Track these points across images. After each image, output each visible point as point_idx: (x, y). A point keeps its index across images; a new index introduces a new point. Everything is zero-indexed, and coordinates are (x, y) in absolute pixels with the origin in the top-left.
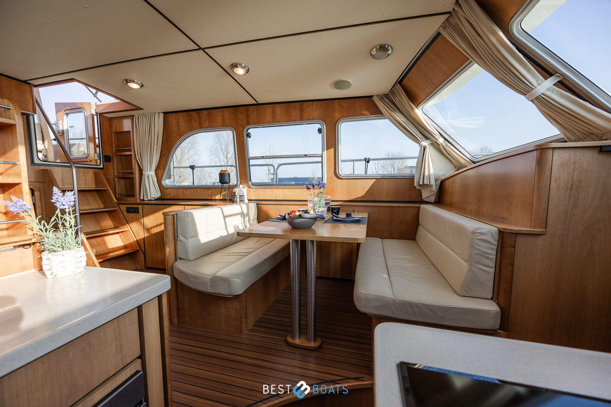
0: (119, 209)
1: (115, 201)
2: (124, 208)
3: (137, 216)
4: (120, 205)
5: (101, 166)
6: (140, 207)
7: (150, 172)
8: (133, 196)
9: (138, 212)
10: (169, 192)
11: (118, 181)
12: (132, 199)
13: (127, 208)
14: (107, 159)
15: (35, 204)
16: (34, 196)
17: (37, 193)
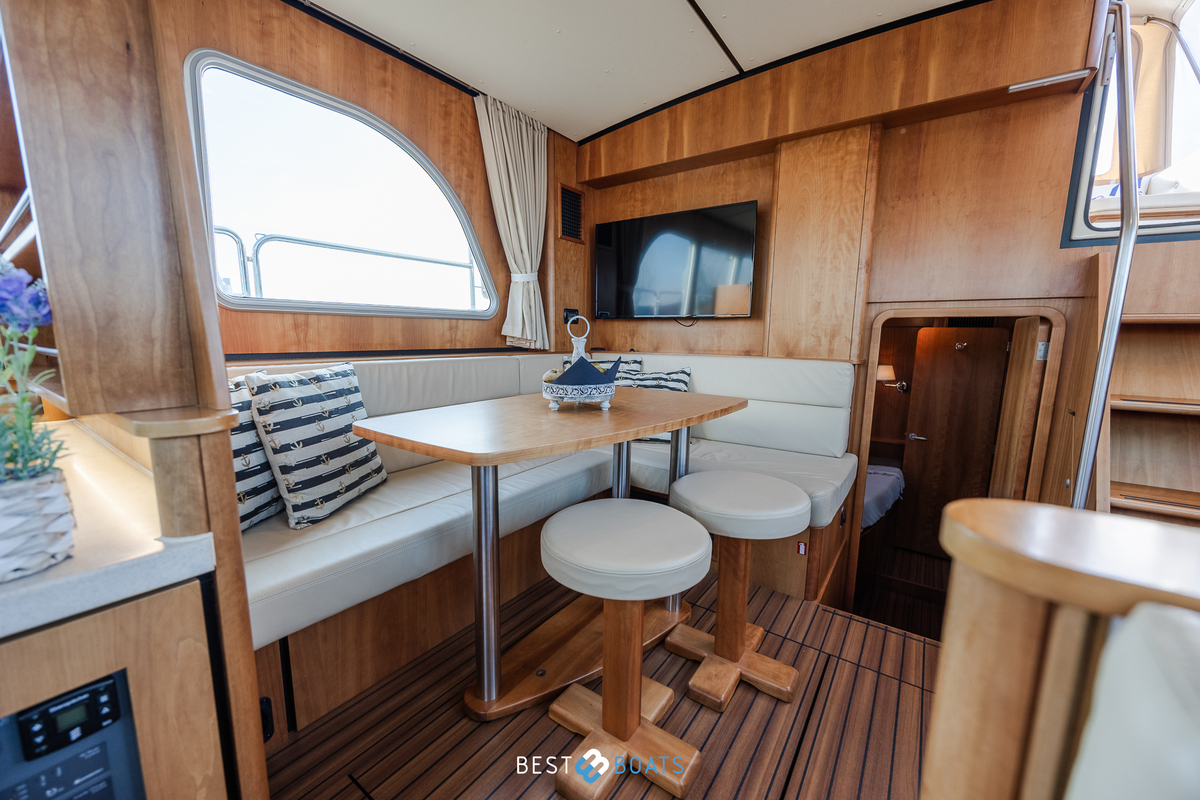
15: (1045, 362)
16: (1049, 340)
17: (1058, 333)
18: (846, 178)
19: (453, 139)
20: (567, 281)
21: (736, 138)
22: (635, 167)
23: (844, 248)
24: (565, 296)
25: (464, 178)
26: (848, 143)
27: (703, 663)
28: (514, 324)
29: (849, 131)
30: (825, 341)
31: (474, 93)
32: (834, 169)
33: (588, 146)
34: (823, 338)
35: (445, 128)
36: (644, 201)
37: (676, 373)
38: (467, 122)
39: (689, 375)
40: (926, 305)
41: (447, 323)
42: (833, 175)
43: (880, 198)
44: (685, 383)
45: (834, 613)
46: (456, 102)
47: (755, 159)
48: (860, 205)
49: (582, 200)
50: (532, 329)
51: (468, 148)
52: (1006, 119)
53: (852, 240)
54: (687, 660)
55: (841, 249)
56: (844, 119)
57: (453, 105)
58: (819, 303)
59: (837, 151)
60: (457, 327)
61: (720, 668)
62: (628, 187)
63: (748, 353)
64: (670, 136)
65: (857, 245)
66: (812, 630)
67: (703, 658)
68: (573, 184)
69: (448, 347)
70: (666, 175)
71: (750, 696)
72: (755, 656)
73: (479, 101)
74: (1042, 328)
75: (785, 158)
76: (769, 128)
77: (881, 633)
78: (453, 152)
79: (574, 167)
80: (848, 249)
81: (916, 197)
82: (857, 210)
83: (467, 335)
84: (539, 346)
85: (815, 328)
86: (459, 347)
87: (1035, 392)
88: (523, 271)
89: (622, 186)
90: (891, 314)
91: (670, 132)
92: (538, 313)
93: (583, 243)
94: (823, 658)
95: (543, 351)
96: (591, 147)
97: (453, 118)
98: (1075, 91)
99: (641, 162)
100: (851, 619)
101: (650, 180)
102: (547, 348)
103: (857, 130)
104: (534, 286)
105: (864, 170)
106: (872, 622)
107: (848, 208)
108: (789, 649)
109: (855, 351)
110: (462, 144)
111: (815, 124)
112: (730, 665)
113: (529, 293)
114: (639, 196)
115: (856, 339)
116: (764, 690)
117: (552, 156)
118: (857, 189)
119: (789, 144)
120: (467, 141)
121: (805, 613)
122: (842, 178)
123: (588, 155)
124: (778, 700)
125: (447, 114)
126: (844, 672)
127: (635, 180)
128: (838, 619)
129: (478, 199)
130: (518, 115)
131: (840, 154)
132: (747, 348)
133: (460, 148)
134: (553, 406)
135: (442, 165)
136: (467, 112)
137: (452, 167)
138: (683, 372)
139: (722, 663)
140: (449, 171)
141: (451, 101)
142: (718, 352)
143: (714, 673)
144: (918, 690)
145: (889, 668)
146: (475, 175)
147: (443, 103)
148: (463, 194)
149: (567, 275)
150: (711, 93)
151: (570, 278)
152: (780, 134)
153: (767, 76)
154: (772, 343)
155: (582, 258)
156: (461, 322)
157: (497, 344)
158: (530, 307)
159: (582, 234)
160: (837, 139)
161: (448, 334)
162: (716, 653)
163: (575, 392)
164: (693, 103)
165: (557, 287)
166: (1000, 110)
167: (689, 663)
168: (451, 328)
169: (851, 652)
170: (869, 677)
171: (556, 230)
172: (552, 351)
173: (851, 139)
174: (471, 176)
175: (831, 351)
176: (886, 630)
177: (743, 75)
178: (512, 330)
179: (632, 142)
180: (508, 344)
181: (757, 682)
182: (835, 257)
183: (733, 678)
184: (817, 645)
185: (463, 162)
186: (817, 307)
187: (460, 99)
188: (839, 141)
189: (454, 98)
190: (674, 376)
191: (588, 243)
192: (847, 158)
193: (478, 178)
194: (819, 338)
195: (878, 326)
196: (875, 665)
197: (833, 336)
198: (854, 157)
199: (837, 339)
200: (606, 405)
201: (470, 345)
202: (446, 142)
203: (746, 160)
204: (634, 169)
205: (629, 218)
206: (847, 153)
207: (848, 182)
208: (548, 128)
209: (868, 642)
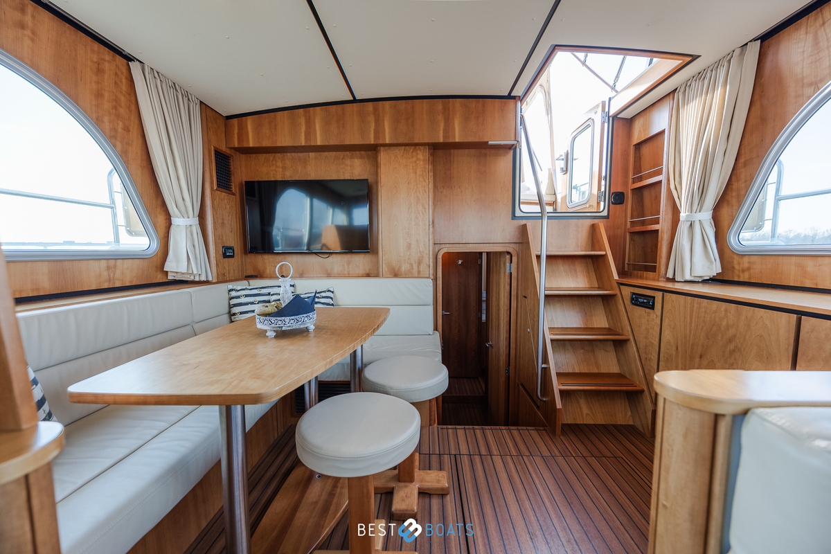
0: (619, 293)
1: (616, 277)
2: (627, 292)
3: (649, 314)
4: (622, 287)
5: (605, 213)
6: (658, 295)
7: (698, 214)
8: (653, 269)
9: (652, 307)
10: (746, 265)
11: (631, 239)
12: (651, 274)
13: (634, 294)
14: (618, 198)
15: (511, 273)
16: (511, 262)
17: (515, 259)
18: (418, 173)
19: (106, 94)
20: (223, 223)
21: (353, 139)
22: (279, 144)
23: (421, 213)
24: (222, 235)
25: (120, 130)
26: (417, 154)
27: (395, 492)
28: (178, 260)
29: (417, 147)
30: (415, 266)
31: (129, 58)
32: (411, 168)
33: (235, 121)
34: (414, 265)
35: (98, 83)
36: (284, 168)
37: (324, 292)
38: (121, 81)
39: (333, 292)
40: (461, 245)
41: (104, 263)
42: (411, 171)
43: (435, 187)
44: (332, 298)
45: (447, 429)
46: (109, 62)
47: (363, 153)
48: (427, 189)
49: (231, 161)
50: (196, 264)
51: (123, 104)
52: (485, 155)
53: (425, 208)
54: (382, 494)
55: (419, 213)
56: (416, 141)
57: (107, 64)
58: (410, 244)
59: (412, 157)
60: (115, 267)
61: (406, 490)
62: (271, 156)
63: (368, 275)
64: (306, 128)
65: (427, 212)
66: (441, 444)
67: (393, 488)
68: (223, 148)
69: (106, 286)
70: (301, 152)
71: (427, 500)
72: (422, 472)
73: (134, 66)
74: (508, 257)
75: (383, 156)
76: (374, 137)
77: (472, 431)
78: (107, 105)
79: (224, 135)
80: (423, 213)
81: (451, 188)
82: (425, 192)
83: (126, 274)
84: (203, 278)
85: (409, 258)
86: (118, 284)
87: (509, 288)
88: (186, 216)
89: (265, 155)
90: (445, 250)
91: (306, 125)
92: (201, 251)
93: (234, 194)
94: (453, 457)
95: (207, 282)
96: (238, 123)
97: (106, 76)
98: (510, 148)
99: (284, 140)
100: (456, 429)
101: (288, 154)
102: (210, 279)
103: (422, 148)
104: (196, 229)
105: (427, 171)
106: (466, 427)
107: (421, 190)
108: (434, 459)
109: (431, 272)
110: (117, 100)
111: (401, 141)
112: (411, 485)
113: (192, 235)
114: (279, 164)
115: (431, 264)
116: (433, 492)
117: (204, 123)
118: (425, 180)
119: (385, 148)
120: (122, 98)
121: (433, 434)
122: (416, 173)
123: (236, 128)
124: (442, 495)
125: (99, 71)
126: (466, 460)
127: (276, 152)
128: (450, 431)
129: (135, 149)
130: (174, 86)
131: (414, 159)
132: (368, 272)
133: (114, 103)
134: (271, 334)
135: (94, 115)
136: (122, 73)
137: (106, 119)
138: (329, 291)
139: (406, 487)
140: (103, 122)
141: (104, 60)
142: (349, 276)
143: (404, 495)
144: (499, 457)
145: (483, 451)
146: (131, 129)
147: (95, 60)
148: (119, 145)
149: (223, 219)
150: (334, 107)
151: (226, 222)
152: (381, 142)
153: (370, 106)
154: (384, 268)
155: (234, 206)
156: (119, 262)
157: (159, 278)
158: (194, 246)
159: (233, 187)
160: (411, 150)
161: (105, 273)
162: (400, 481)
163: (292, 321)
164: (321, 110)
165: (215, 228)
166: (483, 151)
167: (383, 496)
168: (108, 268)
169: (464, 450)
170: (477, 459)
171: (212, 183)
172: (214, 281)
173: (419, 152)
174: (127, 129)
175: (419, 272)
176: (473, 429)
177: (355, 101)
178: (176, 265)
179: (275, 126)
180: (170, 278)
181: (429, 489)
182: (416, 217)
183: (416, 492)
184: (447, 452)
185: (118, 116)
186: (409, 247)
187: (114, 60)
188: (413, 152)
189: (107, 58)
190: (323, 294)
191: (238, 195)
192: (418, 162)
193: (135, 133)
194: (411, 265)
195: (440, 256)
196: (477, 453)
197: (419, 263)
198: (422, 162)
199: (422, 265)
200: (312, 327)
201: (131, 282)
202: (99, 95)
203: (357, 152)
204: (278, 145)
205: (272, 179)
206: (418, 159)
207: (420, 175)
208: (201, 102)
209: (469, 440)
